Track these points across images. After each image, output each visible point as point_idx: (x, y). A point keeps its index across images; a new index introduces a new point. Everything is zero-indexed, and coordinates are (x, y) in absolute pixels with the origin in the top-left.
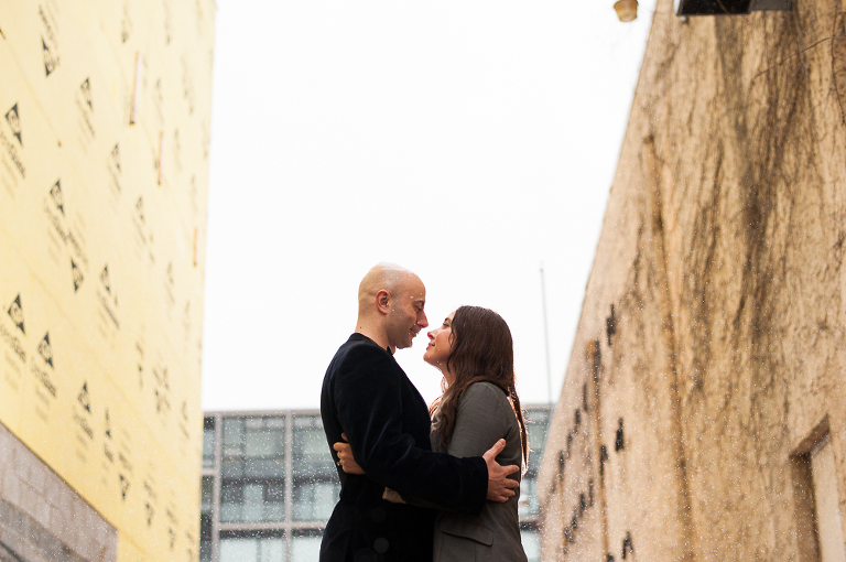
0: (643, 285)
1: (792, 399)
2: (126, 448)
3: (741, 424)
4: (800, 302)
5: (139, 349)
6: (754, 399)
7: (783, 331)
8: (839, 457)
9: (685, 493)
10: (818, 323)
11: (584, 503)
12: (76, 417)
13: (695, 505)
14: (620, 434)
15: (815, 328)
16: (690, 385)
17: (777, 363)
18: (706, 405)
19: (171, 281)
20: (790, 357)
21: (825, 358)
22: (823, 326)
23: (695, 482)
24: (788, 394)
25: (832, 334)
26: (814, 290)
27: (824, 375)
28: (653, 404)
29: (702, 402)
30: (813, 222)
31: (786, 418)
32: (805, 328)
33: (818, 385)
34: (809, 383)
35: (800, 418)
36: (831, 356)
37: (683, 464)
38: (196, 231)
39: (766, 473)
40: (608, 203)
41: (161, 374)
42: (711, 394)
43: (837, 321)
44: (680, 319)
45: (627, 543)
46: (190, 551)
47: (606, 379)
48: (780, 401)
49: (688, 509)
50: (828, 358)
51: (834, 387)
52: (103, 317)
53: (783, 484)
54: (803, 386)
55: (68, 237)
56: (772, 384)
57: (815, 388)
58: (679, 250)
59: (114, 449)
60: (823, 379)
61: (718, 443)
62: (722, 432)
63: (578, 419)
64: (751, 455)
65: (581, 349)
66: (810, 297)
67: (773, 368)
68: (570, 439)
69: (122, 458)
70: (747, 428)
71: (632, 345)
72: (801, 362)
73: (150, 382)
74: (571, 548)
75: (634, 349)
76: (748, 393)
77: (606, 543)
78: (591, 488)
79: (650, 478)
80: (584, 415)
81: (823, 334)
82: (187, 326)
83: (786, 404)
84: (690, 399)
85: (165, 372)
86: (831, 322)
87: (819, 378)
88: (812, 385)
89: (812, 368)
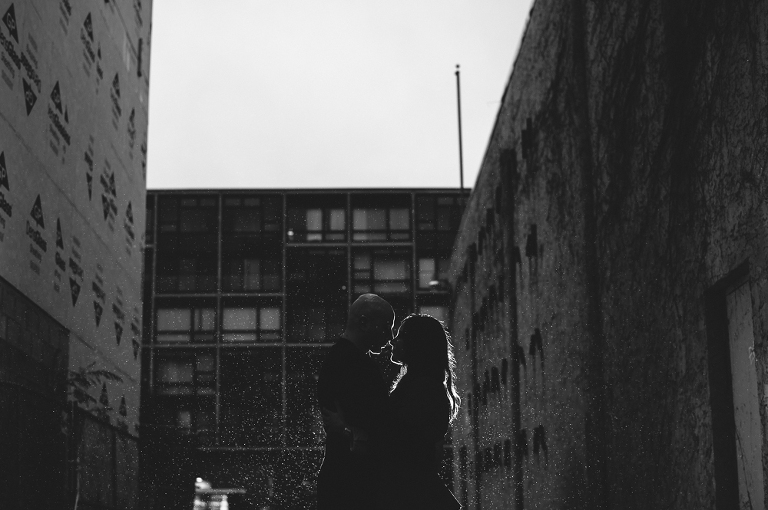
0: (562, 106)
1: (711, 240)
2: (77, 255)
3: (657, 254)
4: (725, 151)
5: (88, 160)
6: (671, 233)
8: (757, 302)
10: (743, 174)
11: (494, 298)
12: (30, 231)
15: (739, 177)
17: (697, 203)
18: (621, 229)
19: (118, 92)
21: (747, 207)
22: (748, 177)
24: (707, 234)
25: (757, 187)
26: (739, 141)
27: (746, 224)
28: (567, 218)
29: (617, 226)
30: (742, 76)
31: (703, 257)
32: (728, 175)
33: (738, 231)
34: (730, 228)
35: (718, 259)
36: (755, 207)
38: (140, 41)
39: (680, 304)
40: (528, 24)
41: (107, 180)
42: (626, 220)
44: (598, 146)
45: (537, 339)
46: (134, 342)
47: (520, 187)
48: (698, 240)
50: (751, 209)
51: (756, 236)
52: (54, 134)
54: (723, 230)
55: (21, 61)
57: (736, 234)
58: (601, 79)
59: (65, 256)
60: (744, 227)
61: (632, 266)
62: (637, 258)
63: (490, 219)
65: (496, 155)
66: (736, 147)
68: (482, 236)
69: (73, 264)
71: (548, 160)
72: (723, 207)
73: (99, 190)
74: (480, 334)
75: (550, 165)
76: (666, 226)
79: (561, 285)
80: (496, 216)
81: (747, 185)
82: (132, 134)
83: (705, 244)
84: (605, 221)
85: (112, 178)
86: (757, 175)
87: (740, 225)
88: (732, 231)
89: (733, 215)
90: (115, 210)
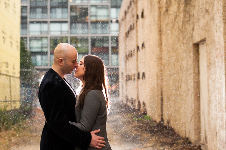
1: (195, 28)
3: (179, 28)
6: (183, 22)
7: (194, 6)
8: (208, 52)
9: (161, 40)
10: (205, 10)
11: (131, 28)
13: (163, 44)
14: (143, 13)
15: (204, 10)
16: (164, 9)
17: (191, 15)
18: (169, 17)
20: (196, 15)
22: (207, 11)
23: (164, 37)
24: (194, 26)
25: (210, 15)
27: (206, 26)
29: (167, 16)
31: (193, 33)
32: (201, 9)
34: (201, 26)
35: (197, 35)
37: (160, 31)
39: (186, 46)
42: (170, 15)
43: (212, 12)
45: (143, 45)
48: (191, 27)
49: (161, 44)
50: (208, 22)
51: (209, 31)
53: (190, 51)
54: (199, 26)
56: (189, 20)
57: (203, 28)
60: (205, 27)
61: (171, 30)
62: (173, 28)
63: (131, 4)
64: (181, 38)
67: (190, 16)
68: (128, 8)
70: (180, 30)
72: (199, 19)
74: (128, 39)
76: (182, 20)
77: (137, 42)
78: (134, 25)
80: (132, 3)
81: (207, 14)
83: (193, 29)
84: (164, 14)
86: (210, 11)
87: (204, 26)
88: (202, 27)
89: (202, 22)
90: (9, 5)
